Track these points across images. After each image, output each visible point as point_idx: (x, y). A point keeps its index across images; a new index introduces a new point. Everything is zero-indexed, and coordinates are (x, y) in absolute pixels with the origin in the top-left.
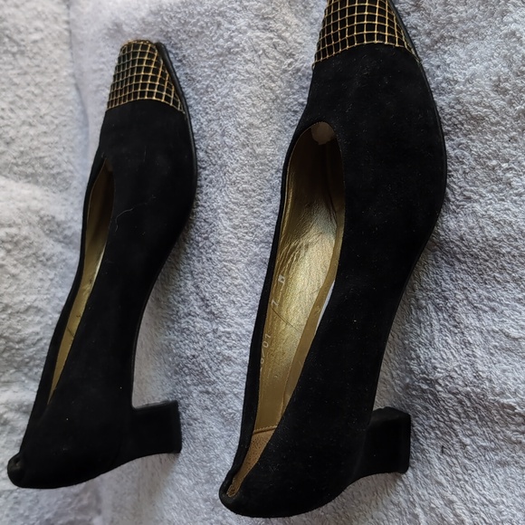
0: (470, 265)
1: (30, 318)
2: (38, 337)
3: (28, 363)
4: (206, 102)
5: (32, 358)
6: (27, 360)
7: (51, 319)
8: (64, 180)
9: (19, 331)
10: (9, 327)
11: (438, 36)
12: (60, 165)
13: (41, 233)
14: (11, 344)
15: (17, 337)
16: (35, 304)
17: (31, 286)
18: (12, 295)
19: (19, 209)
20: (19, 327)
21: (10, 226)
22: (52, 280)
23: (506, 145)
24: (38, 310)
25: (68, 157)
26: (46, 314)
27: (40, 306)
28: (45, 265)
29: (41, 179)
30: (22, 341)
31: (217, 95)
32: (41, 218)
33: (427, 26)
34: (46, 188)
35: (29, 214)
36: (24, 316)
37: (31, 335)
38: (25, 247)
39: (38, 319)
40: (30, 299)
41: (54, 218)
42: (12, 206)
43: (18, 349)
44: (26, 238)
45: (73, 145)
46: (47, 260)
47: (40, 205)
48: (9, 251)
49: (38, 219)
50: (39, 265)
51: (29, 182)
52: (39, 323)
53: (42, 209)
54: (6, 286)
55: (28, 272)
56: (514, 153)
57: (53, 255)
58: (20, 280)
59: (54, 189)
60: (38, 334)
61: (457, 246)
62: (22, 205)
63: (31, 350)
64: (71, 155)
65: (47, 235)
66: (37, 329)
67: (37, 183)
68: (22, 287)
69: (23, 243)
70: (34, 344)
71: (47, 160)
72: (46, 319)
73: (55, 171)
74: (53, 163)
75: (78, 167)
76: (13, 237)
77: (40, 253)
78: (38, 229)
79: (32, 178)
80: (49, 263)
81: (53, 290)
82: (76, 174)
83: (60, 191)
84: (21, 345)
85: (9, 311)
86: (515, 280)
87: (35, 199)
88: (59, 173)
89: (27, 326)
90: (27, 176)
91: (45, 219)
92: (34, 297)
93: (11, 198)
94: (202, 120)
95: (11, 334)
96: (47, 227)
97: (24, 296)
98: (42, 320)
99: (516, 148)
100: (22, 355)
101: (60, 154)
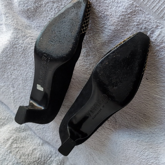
0: (115, 38)
1: (35, 153)
2: (41, 154)
3: (45, 162)
4: (28, 66)
5: (44, 160)
6: (44, 162)
7: (39, 148)
8: (10, 118)
9: (36, 157)
10: (33, 158)
11: (64, 3)
12: (6, 116)
13: (18, 133)
14: (37, 161)
15: (37, 159)
16: (33, 148)
17: (28, 146)
18: (27, 151)
19: (8, 133)
20: (35, 156)
21: (11, 138)
22: (30, 141)
23: (99, 8)
24: (35, 149)
25: (6, 113)
26: (37, 148)
27: (34, 148)
28: (26, 139)
29: (6, 123)
30: (39, 159)
31: (30, 62)
32: (15, 130)
33: (60, 4)
34: (9, 124)
35: (11, 131)
36: (34, 153)
37: (39, 155)
38: (18, 139)
39: (37, 151)
40: (31, 148)
41: (17, 128)
42: (6, 133)
43: (40, 161)
44: (16, 137)
45: (4, 109)
46: (25, 137)
47: (12, 128)
48: (16, 143)
49: (14, 131)
50: (25, 140)
51: (4, 126)
52: (38, 151)
53: (13, 128)
54: (23, 150)
55: (25, 144)
56: (102, 8)
57: (25, 136)
58: (25, 147)
59: (10, 122)
60: (40, 154)
61: (109, 38)
62: (8, 131)
63: (43, 159)
64: (6, 112)
65: (19, 133)
66: (39, 153)
67: (6, 124)
68: (27, 147)
69: (17, 139)
70: (42, 157)
71: (3, 118)
72: (38, 149)
73: (7, 118)
74: (5, 117)
75: (10, 113)
76: (14, 139)
77: (22, 137)
78: (17, 133)
79: (3, 124)
80: (26, 138)
81: (33, 142)
82: (11, 115)
83: (12, 121)
84: (40, 160)
85: (30, 155)
86: (127, 31)
87: (9, 128)
88: (8, 118)
89: (36, 155)
90: (2, 125)
91: (16, 129)
92: (31, 147)
93: (4, 132)
94: (31, 71)
95: (35, 159)
96: (18, 131)
97: (29, 149)
98: (38, 150)
99: (102, 7)
100: (42, 162)
101: (4, 114)
